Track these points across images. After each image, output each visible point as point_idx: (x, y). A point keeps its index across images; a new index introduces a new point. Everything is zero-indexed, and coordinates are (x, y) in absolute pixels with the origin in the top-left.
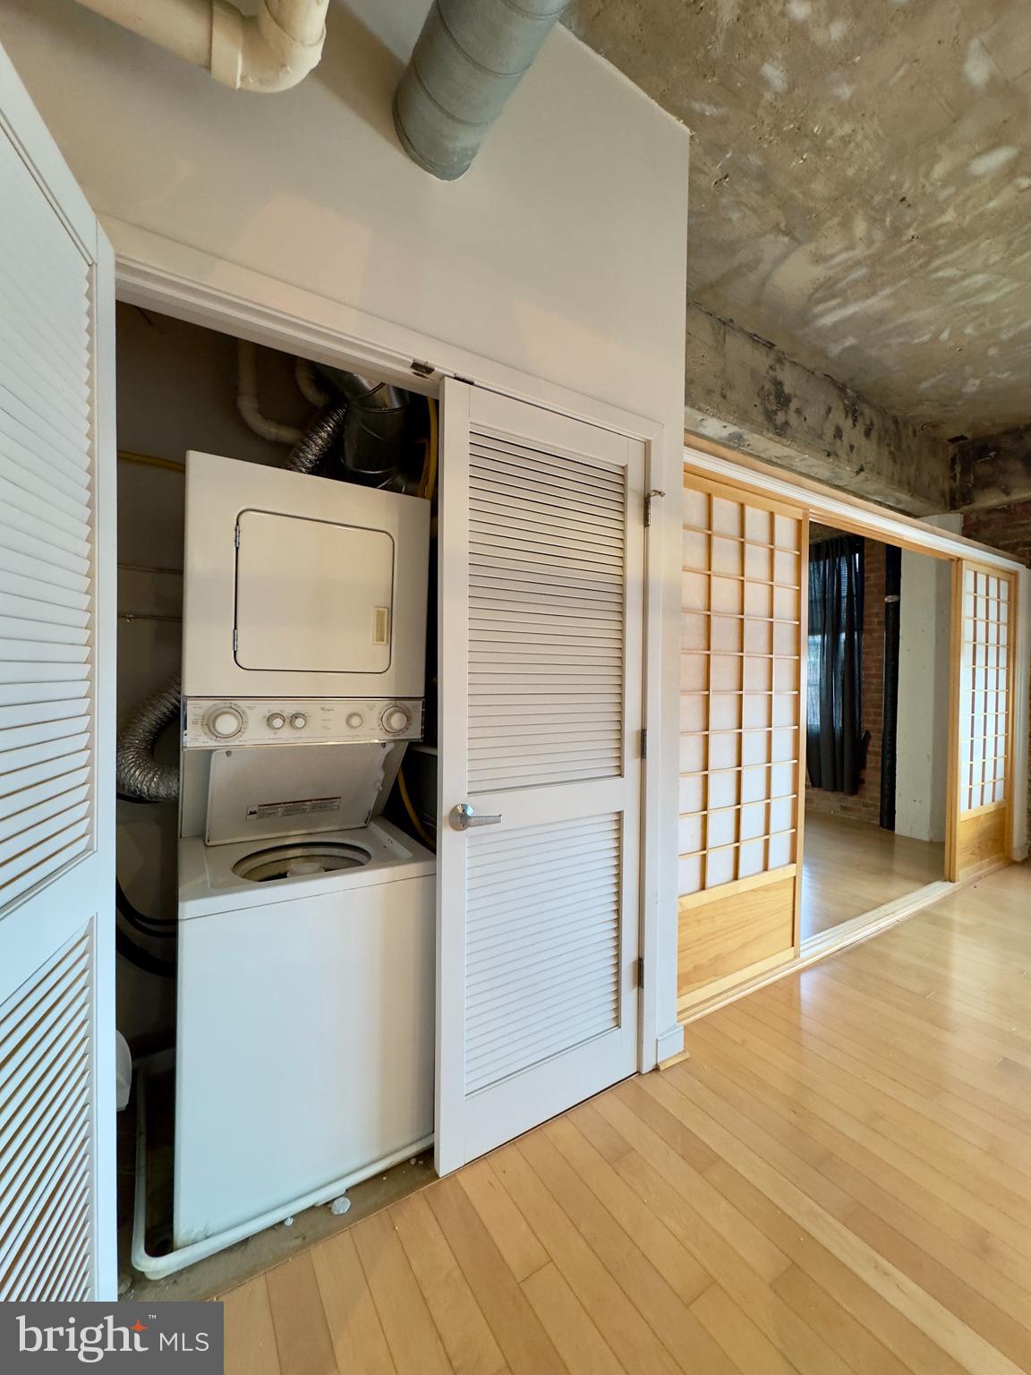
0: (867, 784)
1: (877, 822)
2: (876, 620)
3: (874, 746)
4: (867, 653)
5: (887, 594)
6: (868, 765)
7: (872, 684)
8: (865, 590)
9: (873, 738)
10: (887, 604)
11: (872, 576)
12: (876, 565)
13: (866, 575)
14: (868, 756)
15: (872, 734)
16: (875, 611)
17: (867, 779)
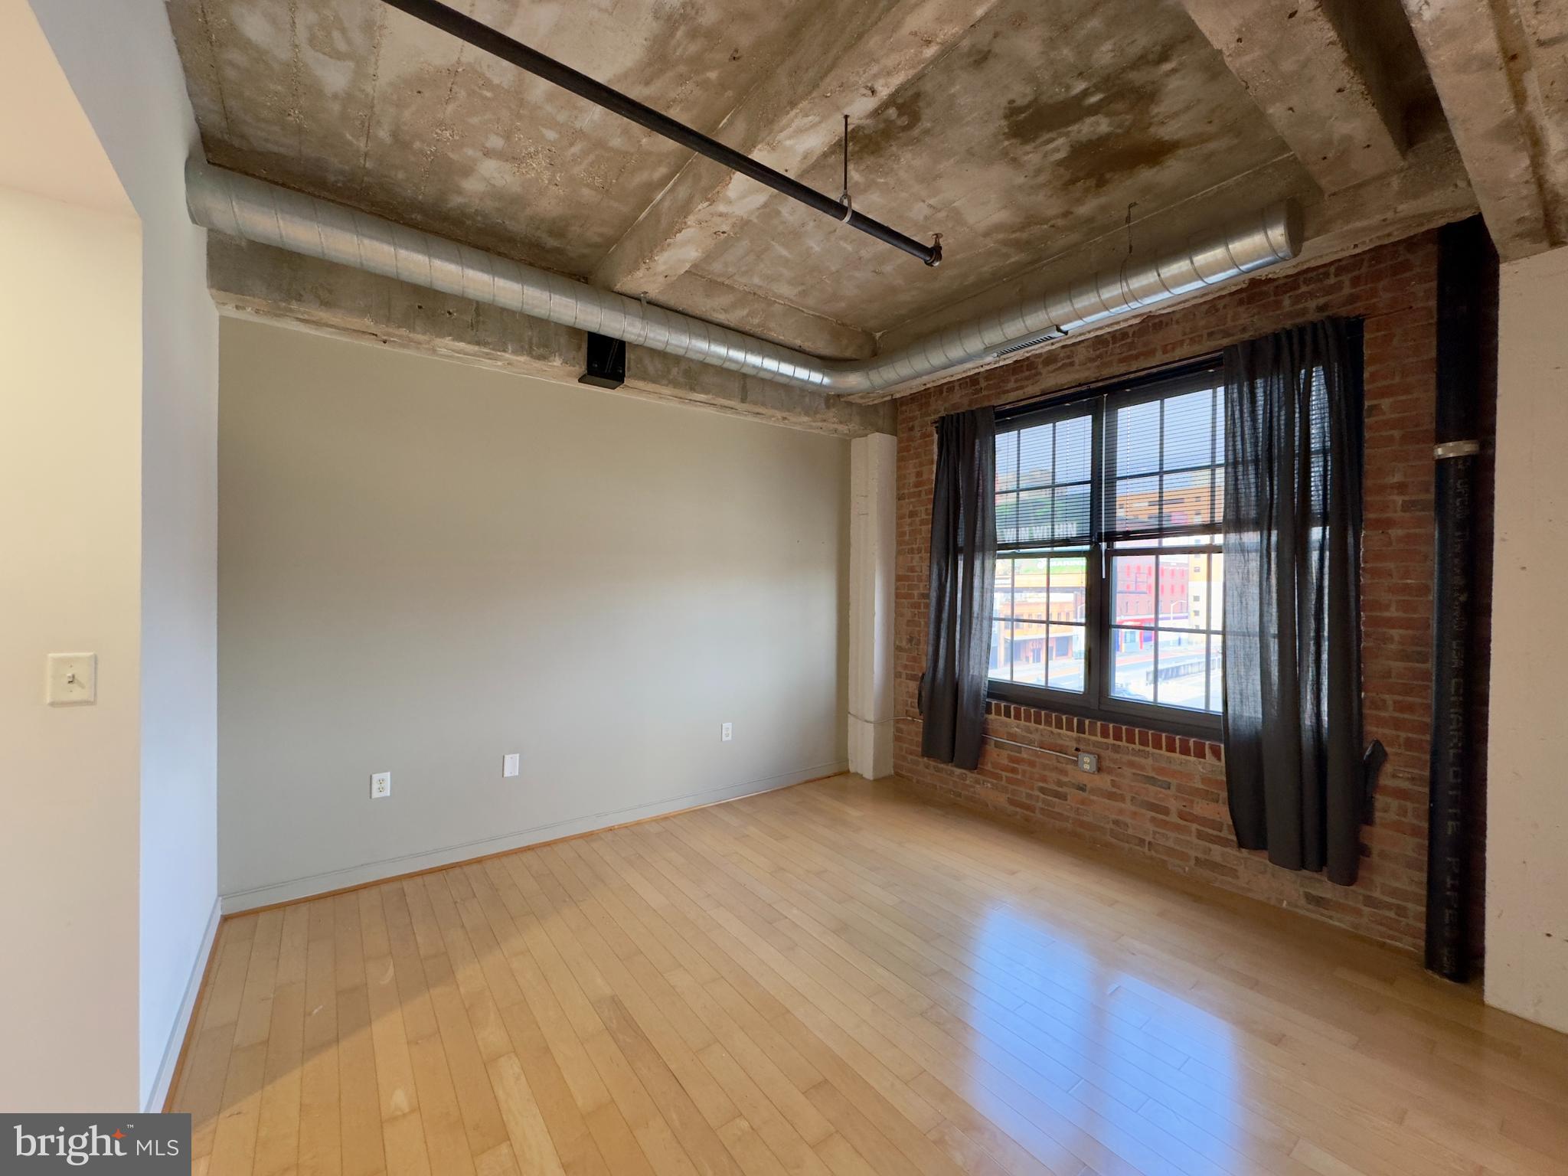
0: (1375, 858)
1: (1413, 944)
2: (1399, 500)
3: (1394, 776)
4: (1375, 573)
5: (1441, 439)
6: (1378, 815)
7: (1391, 639)
8: (1367, 435)
9: (1391, 757)
10: (1442, 463)
11: (1386, 403)
12: (1397, 379)
13: (1367, 404)
14: (1378, 797)
15: (1388, 749)
16: (1397, 478)
17: (1376, 848)
